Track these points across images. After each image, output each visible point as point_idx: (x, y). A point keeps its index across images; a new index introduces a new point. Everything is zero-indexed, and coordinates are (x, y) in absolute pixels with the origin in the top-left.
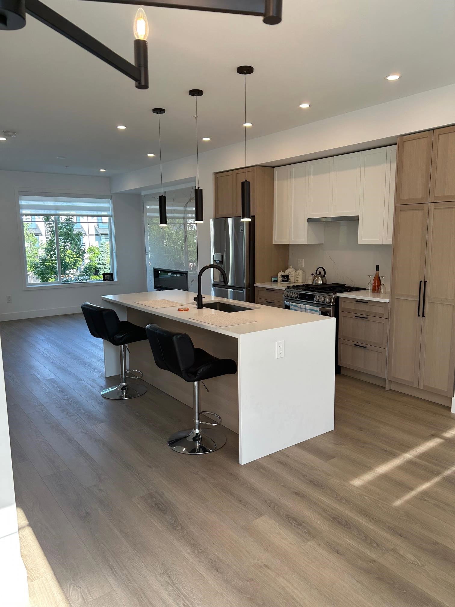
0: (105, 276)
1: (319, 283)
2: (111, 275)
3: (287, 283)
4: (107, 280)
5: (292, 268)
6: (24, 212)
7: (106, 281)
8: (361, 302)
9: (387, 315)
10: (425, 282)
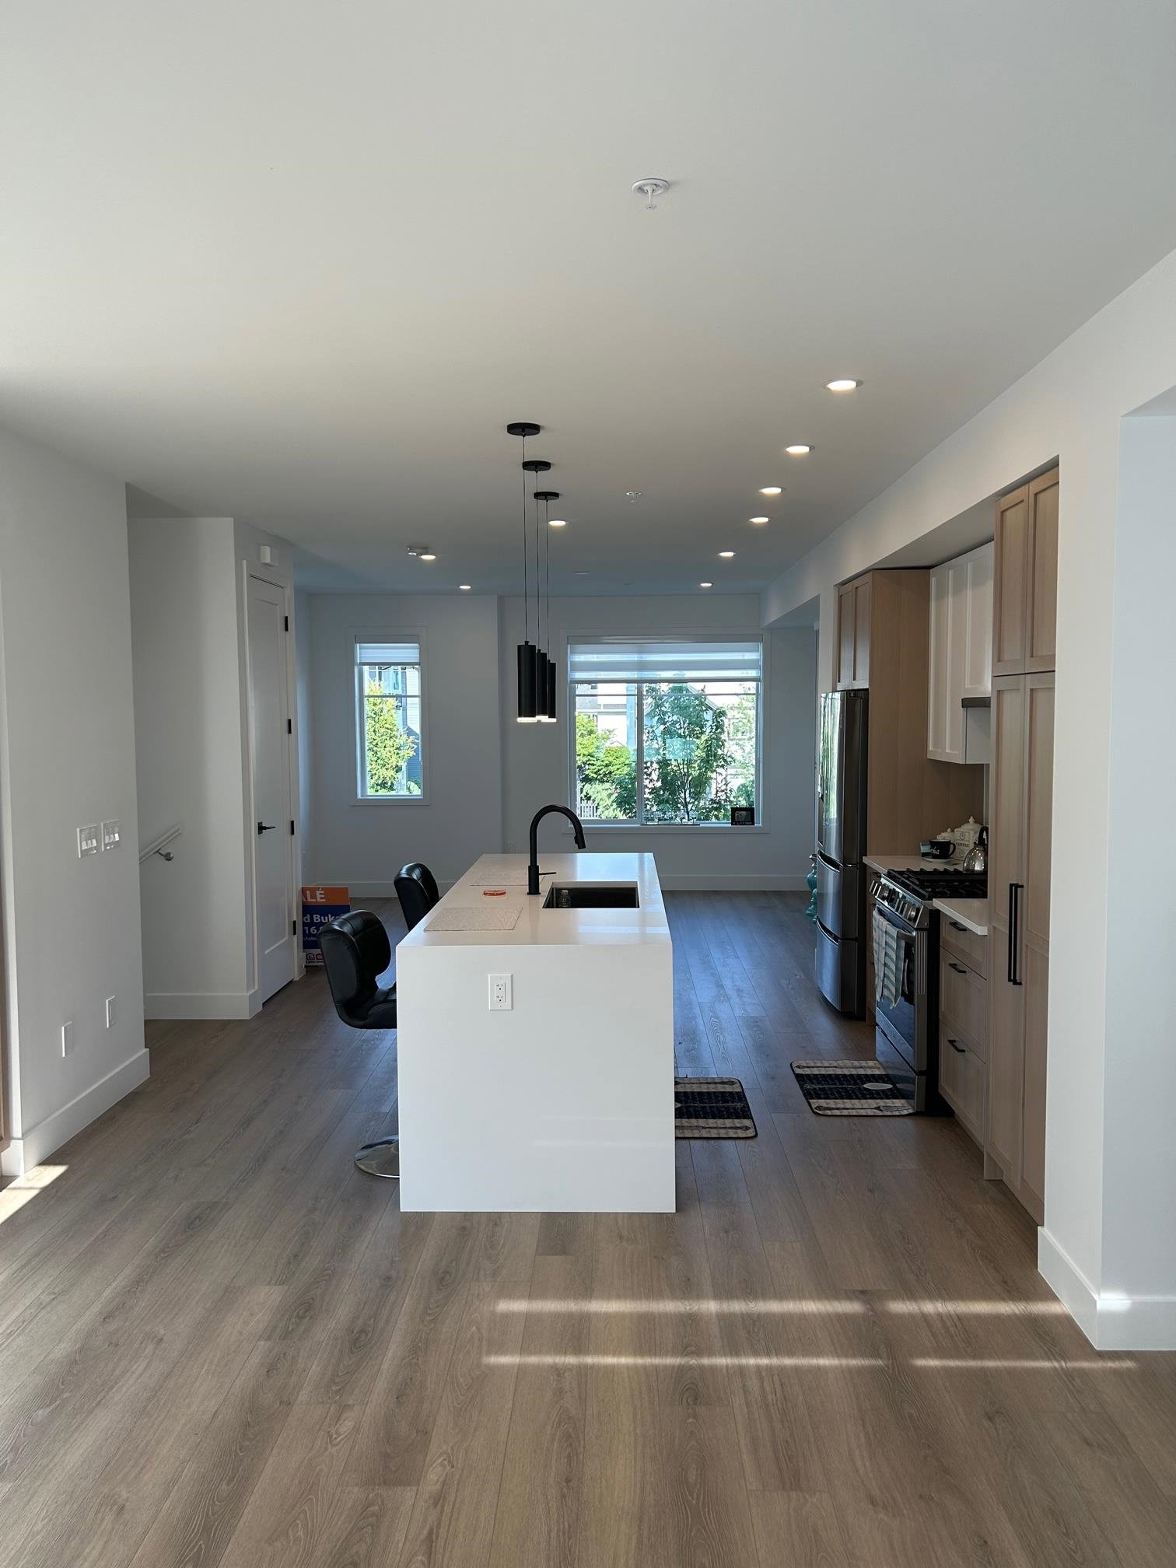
0: (736, 815)
1: (976, 869)
2: (749, 813)
3: (937, 862)
4: (739, 822)
5: (975, 822)
6: (579, 675)
7: (736, 824)
8: (960, 929)
9: (985, 972)
10: (1018, 886)
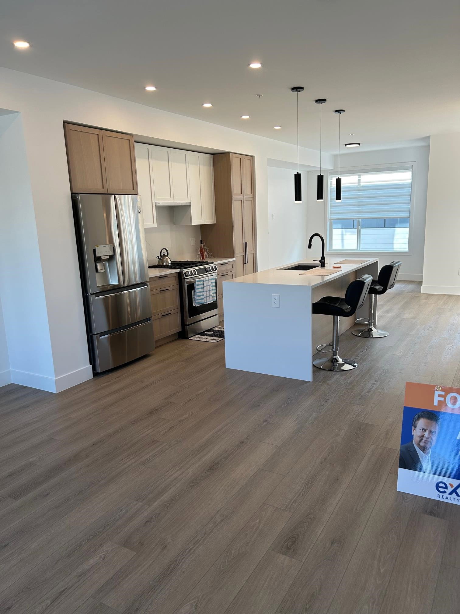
8: (224, 264)
9: (234, 269)
10: (247, 243)
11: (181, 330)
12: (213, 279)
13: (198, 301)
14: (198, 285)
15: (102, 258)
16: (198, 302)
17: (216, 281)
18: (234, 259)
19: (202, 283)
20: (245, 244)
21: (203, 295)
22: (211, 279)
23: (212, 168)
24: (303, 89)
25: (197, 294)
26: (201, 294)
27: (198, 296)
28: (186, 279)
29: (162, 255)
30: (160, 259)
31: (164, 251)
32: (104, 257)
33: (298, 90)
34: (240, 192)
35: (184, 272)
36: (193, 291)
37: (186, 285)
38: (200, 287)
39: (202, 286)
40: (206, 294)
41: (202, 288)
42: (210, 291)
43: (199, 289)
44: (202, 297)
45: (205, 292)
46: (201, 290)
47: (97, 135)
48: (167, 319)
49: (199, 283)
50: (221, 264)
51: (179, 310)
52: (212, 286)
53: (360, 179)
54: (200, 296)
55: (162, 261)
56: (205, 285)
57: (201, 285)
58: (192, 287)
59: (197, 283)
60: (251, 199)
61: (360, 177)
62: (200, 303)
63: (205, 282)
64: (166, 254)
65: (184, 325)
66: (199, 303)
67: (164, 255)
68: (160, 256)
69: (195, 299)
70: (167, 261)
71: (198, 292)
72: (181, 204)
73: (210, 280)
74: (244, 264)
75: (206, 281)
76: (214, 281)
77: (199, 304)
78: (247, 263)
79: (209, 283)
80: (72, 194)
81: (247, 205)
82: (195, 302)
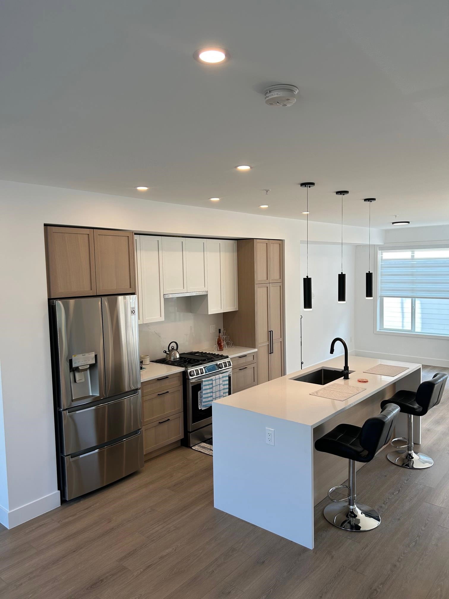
8: (242, 357)
9: (255, 360)
10: (272, 331)
11: (183, 437)
12: (226, 377)
13: (205, 403)
14: (205, 385)
15: (80, 368)
16: (204, 405)
17: (230, 378)
18: (256, 350)
19: (210, 382)
20: (270, 333)
21: (212, 396)
22: (223, 377)
23: (235, 254)
24: (314, 185)
25: (204, 396)
26: (209, 395)
27: (205, 398)
28: (191, 379)
29: (170, 348)
30: (167, 354)
31: (174, 344)
32: (83, 366)
33: (309, 185)
34: (266, 278)
35: (189, 371)
36: (199, 392)
37: (191, 386)
38: (208, 387)
39: (211, 386)
40: (215, 395)
41: (210, 388)
42: (220, 391)
43: (206, 389)
44: (210, 399)
45: (214, 393)
46: (209, 391)
47: (87, 235)
48: (165, 426)
49: (207, 383)
50: (239, 357)
51: (182, 415)
52: (224, 385)
53: (414, 256)
54: (208, 397)
55: (170, 355)
56: (214, 385)
57: (209, 385)
58: (198, 387)
59: (204, 383)
60: (279, 284)
61: (414, 254)
62: (208, 406)
63: (214, 382)
64: (175, 348)
65: (186, 432)
66: (206, 405)
67: (173, 349)
68: (167, 350)
69: (201, 401)
70: (175, 355)
71: (205, 394)
72: (196, 294)
73: (221, 378)
74: (270, 355)
75: (215, 380)
76: (227, 378)
77: (206, 407)
78: (273, 353)
79: (219, 382)
80: (49, 300)
81: (274, 291)
82: (202, 404)
